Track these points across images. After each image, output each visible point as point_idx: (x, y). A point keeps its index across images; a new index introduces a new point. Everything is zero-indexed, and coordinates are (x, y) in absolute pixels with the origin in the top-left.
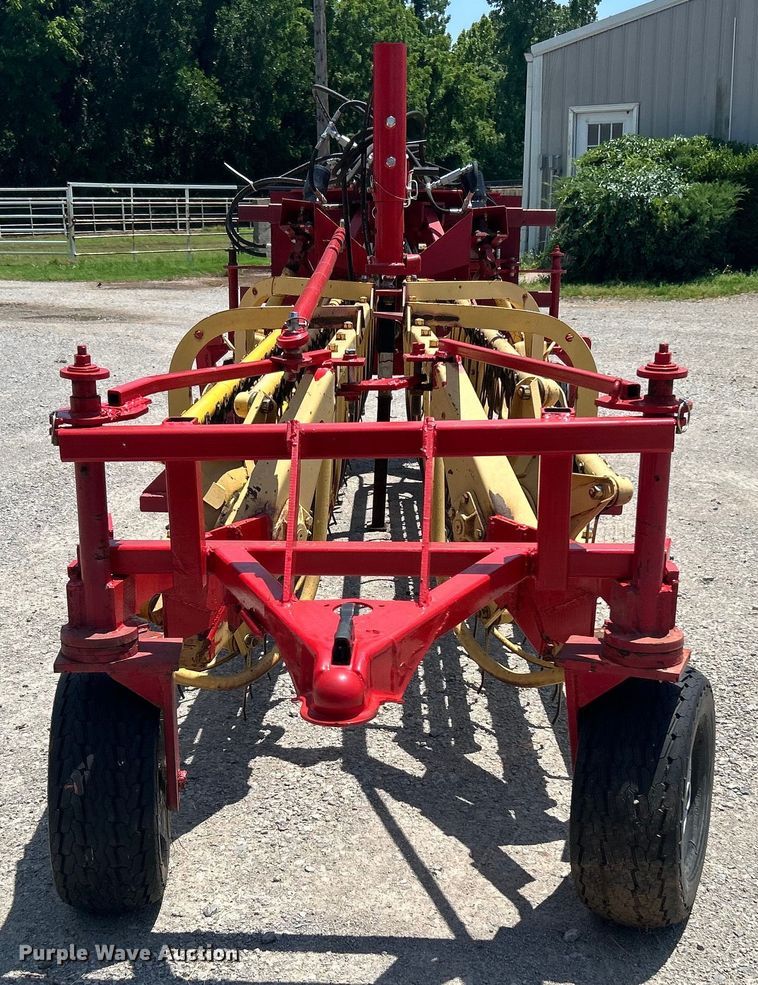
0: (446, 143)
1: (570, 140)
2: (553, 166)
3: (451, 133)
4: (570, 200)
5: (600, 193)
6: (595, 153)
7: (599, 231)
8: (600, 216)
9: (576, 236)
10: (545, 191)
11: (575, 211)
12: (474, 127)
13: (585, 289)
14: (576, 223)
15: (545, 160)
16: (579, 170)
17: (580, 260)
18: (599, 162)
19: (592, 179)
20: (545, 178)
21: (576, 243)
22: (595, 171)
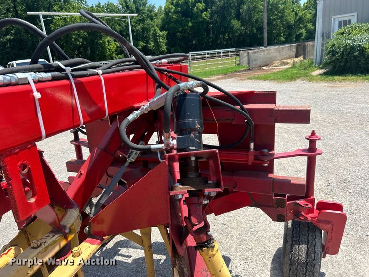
0: (299, 30)
1: (332, 27)
2: (326, 36)
3: (300, 28)
4: (332, 47)
5: (343, 44)
6: (341, 31)
7: (342, 58)
8: (343, 52)
9: (333, 59)
10: (323, 45)
11: (333, 51)
12: (306, 25)
13: (337, 78)
14: (334, 55)
15: (323, 34)
16: (335, 37)
17: (335, 67)
18: (343, 33)
19: (340, 39)
20: (323, 40)
21: (334, 62)
22: (341, 36)
